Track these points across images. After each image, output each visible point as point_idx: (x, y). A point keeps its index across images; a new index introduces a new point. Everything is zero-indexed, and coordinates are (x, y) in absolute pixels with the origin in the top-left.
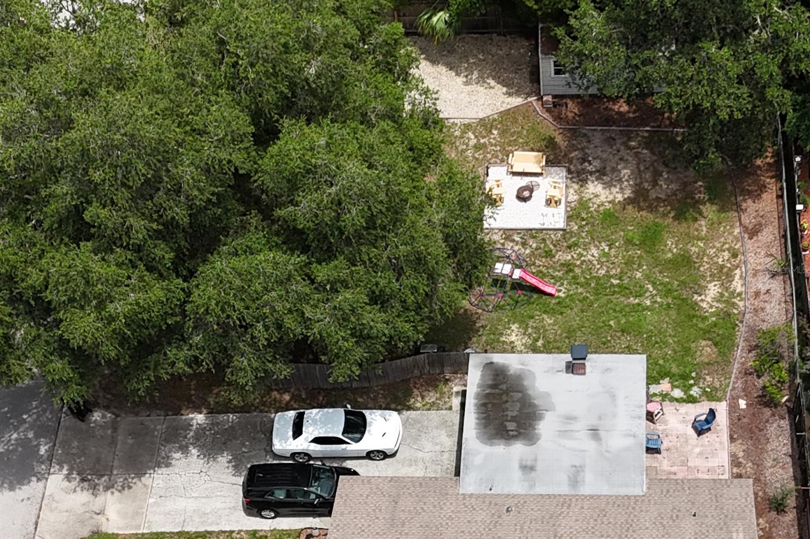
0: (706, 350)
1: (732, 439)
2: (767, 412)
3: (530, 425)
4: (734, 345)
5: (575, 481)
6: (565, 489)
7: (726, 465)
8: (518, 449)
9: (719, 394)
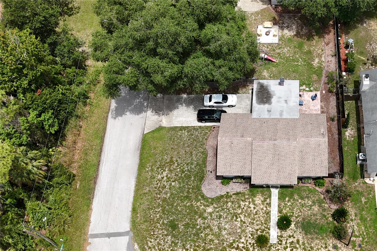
0: (315, 77)
1: (321, 101)
2: (330, 94)
3: (270, 99)
4: (322, 76)
5: (281, 115)
6: (278, 117)
7: (320, 108)
8: (267, 106)
9: (318, 89)
